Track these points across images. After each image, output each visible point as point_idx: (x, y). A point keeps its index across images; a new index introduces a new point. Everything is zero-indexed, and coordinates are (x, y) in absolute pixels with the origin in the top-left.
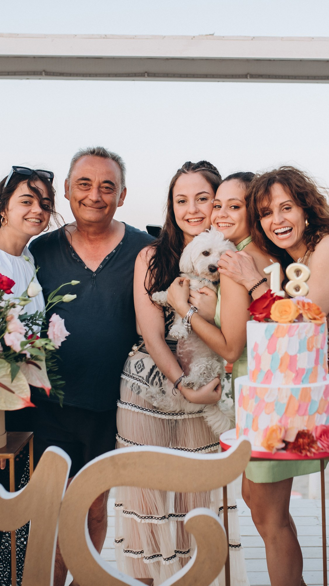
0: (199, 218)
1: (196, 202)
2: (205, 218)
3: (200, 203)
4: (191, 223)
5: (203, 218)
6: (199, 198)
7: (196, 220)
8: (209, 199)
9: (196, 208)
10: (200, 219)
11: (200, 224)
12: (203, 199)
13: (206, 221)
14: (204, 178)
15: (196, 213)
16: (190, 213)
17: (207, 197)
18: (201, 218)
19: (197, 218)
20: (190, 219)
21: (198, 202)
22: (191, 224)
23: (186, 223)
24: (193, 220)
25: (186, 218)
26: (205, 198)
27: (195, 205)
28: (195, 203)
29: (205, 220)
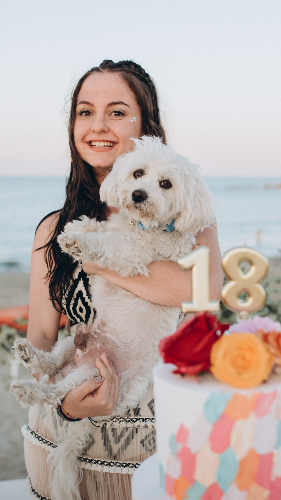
0: (107, 141)
1: (107, 117)
2: (117, 143)
3: (113, 118)
4: (95, 147)
5: (114, 143)
6: (111, 111)
7: (102, 144)
8: (127, 116)
9: (105, 125)
10: (109, 144)
11: (107, 151)
12: (119, 113)
13: (118, 148)
14: (126, 83)
15: (103, 132)
16: (94, 131)
17: (124, 112)
18: (111, 142)
19: (104, 141)
20: (94, 141)
21: (110, 116)
22: (94, 149)
23: (86, 145)
24: (97, 144)
25: (88, 139)
26: (122, 112)
27: (104, 120)
28: (104, 117)
29: (116, 146)
